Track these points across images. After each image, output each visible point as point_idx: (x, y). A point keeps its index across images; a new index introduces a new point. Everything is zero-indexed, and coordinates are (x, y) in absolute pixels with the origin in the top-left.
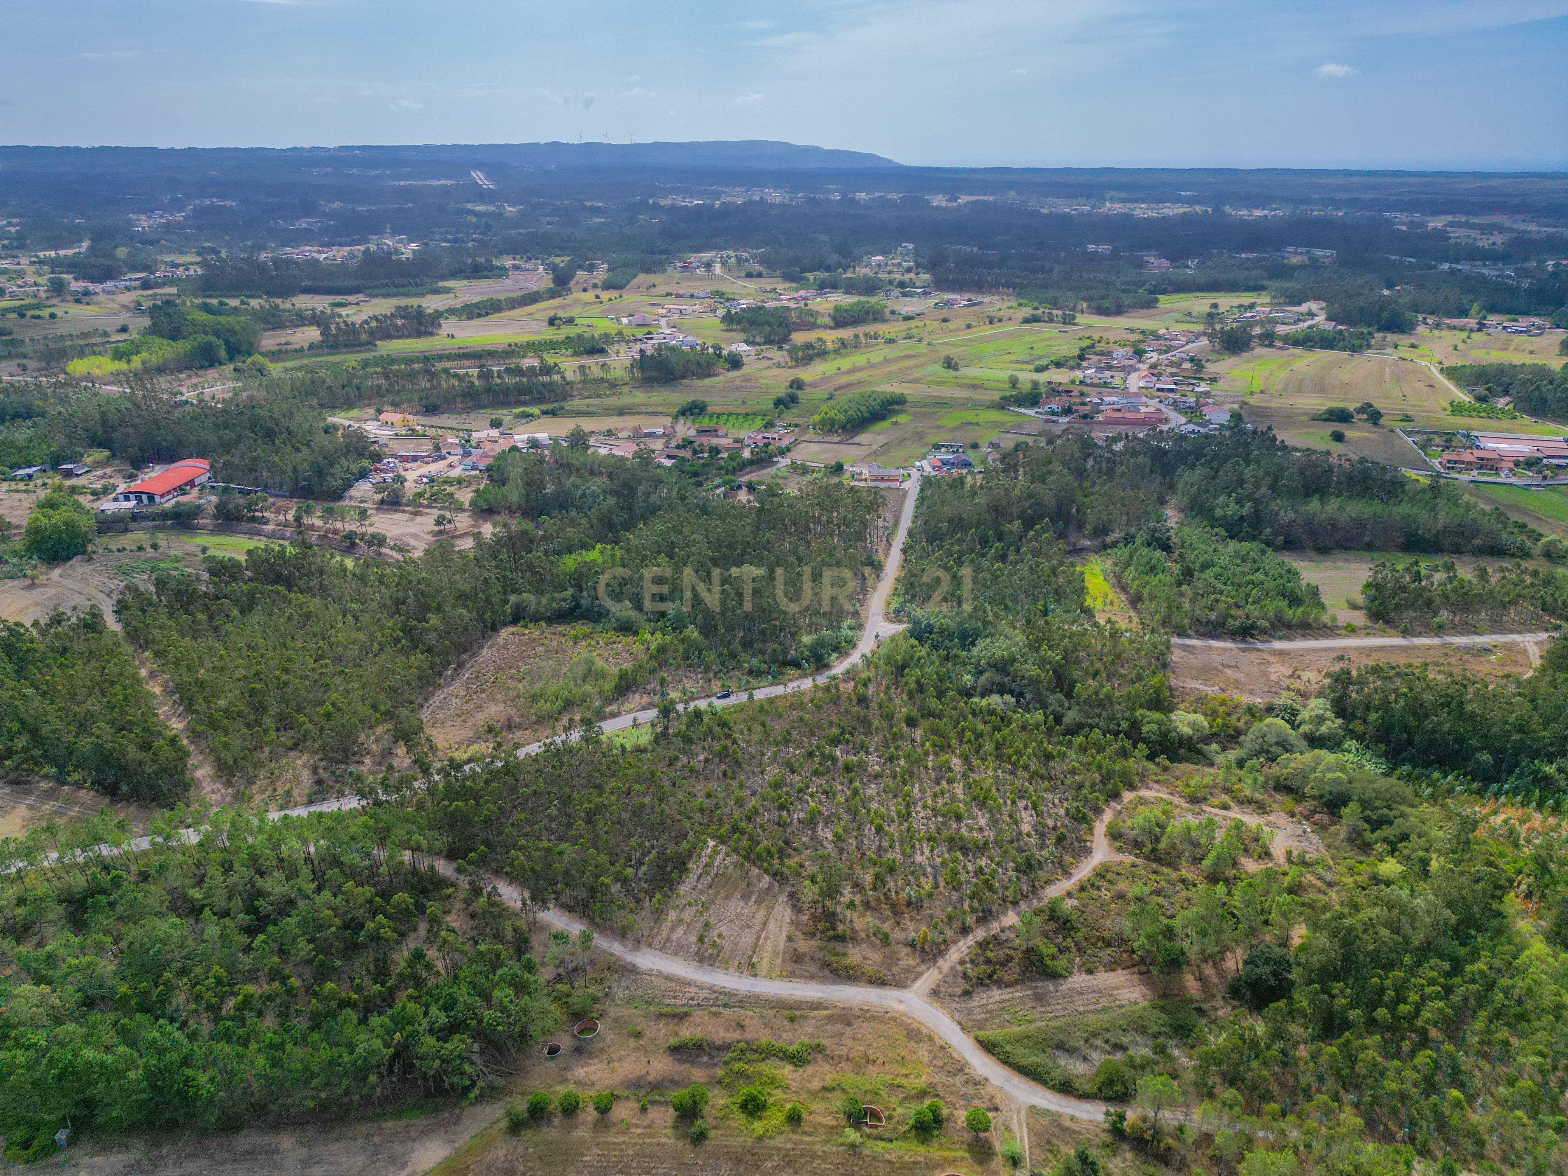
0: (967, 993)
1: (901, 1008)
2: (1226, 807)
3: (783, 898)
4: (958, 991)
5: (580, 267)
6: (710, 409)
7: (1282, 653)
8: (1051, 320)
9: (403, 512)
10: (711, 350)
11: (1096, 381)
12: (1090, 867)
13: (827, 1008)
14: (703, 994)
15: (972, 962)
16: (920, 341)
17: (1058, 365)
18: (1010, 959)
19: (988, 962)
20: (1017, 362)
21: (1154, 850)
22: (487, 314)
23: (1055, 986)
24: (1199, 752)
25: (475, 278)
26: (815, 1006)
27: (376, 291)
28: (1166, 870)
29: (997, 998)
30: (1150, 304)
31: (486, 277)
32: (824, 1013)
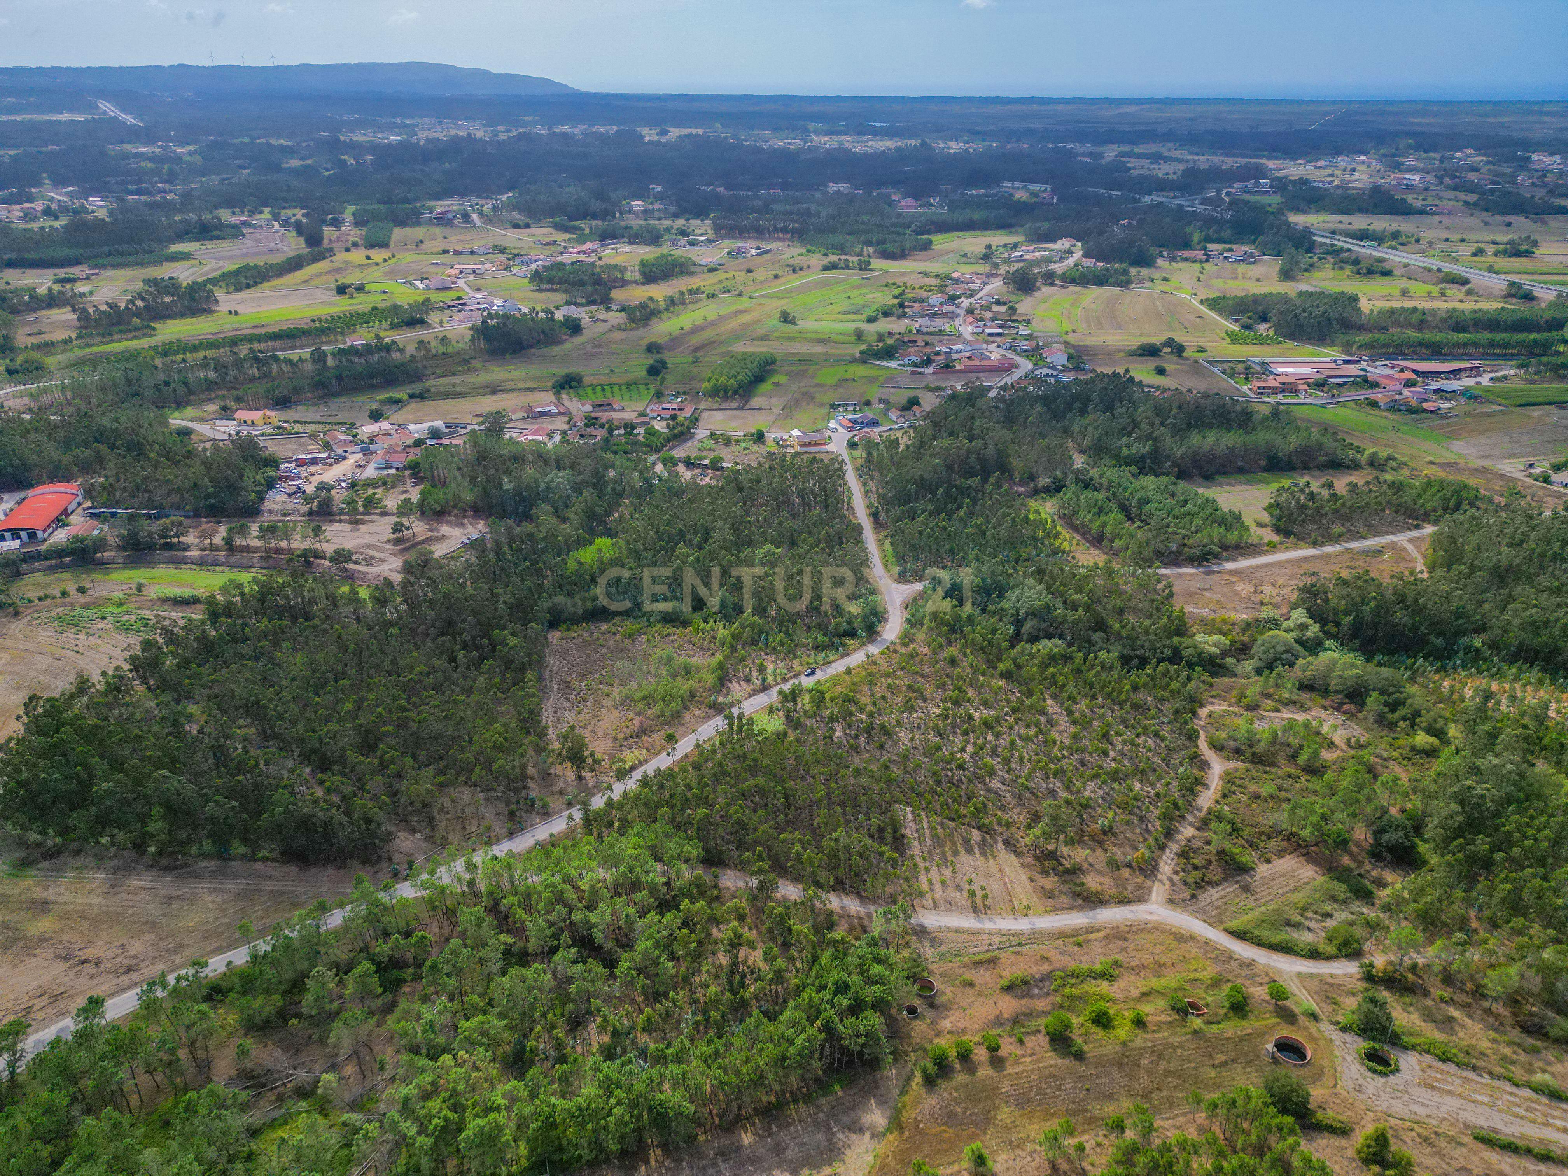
0: (1193, 896)
1: (1154, 918)
2: (1278, 710)
3: (1000, 845)
4: (1186, 895)
5: (324, 222)
6: (587, 380)
7: (1236, 572)
8: (847, 267)
9: (340, 521)
10: (542, 315)
11: (931, 329)
12: (1216, 777)
13: (1099, 930)
14: (997, 939)
15: (1184, 870)
16: (740, 294)
17: (886, 314)
18: (1210, 862)
19: (1196, 868)
20: (845, 313)
21: (1254, 754)
22: (256, 283)
23: (1252, 877)
24: (1221, 666)
25: (205, 239)
26: (1090, 930)
27: (101, 261)
28: (1274, 770)
29: (1216, 896)
30: (927, 246)
31: (218, 238)
32: (1101, 934)
